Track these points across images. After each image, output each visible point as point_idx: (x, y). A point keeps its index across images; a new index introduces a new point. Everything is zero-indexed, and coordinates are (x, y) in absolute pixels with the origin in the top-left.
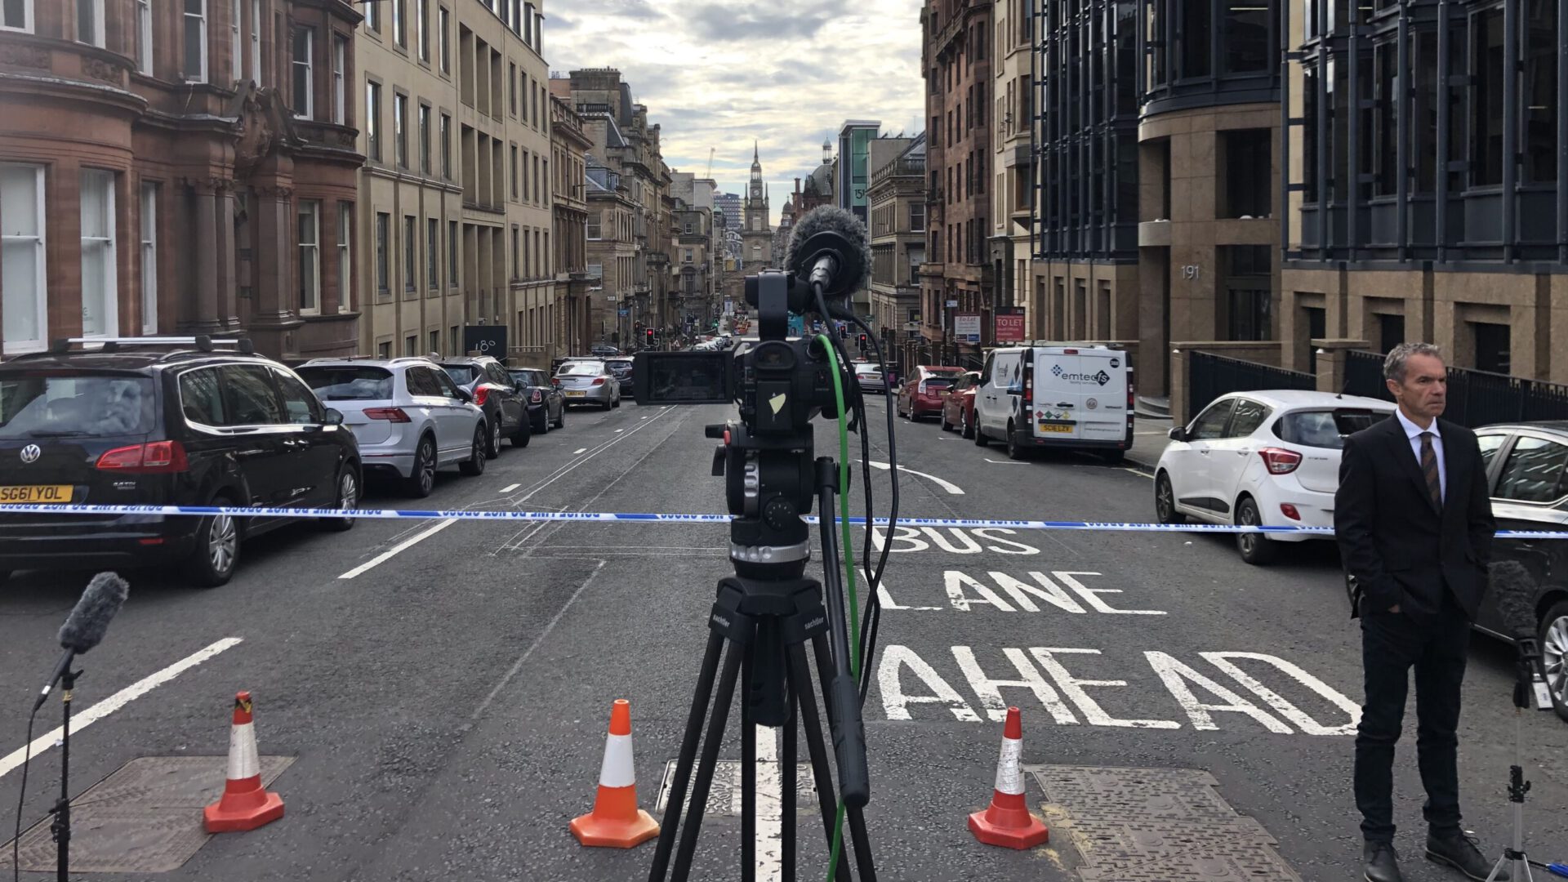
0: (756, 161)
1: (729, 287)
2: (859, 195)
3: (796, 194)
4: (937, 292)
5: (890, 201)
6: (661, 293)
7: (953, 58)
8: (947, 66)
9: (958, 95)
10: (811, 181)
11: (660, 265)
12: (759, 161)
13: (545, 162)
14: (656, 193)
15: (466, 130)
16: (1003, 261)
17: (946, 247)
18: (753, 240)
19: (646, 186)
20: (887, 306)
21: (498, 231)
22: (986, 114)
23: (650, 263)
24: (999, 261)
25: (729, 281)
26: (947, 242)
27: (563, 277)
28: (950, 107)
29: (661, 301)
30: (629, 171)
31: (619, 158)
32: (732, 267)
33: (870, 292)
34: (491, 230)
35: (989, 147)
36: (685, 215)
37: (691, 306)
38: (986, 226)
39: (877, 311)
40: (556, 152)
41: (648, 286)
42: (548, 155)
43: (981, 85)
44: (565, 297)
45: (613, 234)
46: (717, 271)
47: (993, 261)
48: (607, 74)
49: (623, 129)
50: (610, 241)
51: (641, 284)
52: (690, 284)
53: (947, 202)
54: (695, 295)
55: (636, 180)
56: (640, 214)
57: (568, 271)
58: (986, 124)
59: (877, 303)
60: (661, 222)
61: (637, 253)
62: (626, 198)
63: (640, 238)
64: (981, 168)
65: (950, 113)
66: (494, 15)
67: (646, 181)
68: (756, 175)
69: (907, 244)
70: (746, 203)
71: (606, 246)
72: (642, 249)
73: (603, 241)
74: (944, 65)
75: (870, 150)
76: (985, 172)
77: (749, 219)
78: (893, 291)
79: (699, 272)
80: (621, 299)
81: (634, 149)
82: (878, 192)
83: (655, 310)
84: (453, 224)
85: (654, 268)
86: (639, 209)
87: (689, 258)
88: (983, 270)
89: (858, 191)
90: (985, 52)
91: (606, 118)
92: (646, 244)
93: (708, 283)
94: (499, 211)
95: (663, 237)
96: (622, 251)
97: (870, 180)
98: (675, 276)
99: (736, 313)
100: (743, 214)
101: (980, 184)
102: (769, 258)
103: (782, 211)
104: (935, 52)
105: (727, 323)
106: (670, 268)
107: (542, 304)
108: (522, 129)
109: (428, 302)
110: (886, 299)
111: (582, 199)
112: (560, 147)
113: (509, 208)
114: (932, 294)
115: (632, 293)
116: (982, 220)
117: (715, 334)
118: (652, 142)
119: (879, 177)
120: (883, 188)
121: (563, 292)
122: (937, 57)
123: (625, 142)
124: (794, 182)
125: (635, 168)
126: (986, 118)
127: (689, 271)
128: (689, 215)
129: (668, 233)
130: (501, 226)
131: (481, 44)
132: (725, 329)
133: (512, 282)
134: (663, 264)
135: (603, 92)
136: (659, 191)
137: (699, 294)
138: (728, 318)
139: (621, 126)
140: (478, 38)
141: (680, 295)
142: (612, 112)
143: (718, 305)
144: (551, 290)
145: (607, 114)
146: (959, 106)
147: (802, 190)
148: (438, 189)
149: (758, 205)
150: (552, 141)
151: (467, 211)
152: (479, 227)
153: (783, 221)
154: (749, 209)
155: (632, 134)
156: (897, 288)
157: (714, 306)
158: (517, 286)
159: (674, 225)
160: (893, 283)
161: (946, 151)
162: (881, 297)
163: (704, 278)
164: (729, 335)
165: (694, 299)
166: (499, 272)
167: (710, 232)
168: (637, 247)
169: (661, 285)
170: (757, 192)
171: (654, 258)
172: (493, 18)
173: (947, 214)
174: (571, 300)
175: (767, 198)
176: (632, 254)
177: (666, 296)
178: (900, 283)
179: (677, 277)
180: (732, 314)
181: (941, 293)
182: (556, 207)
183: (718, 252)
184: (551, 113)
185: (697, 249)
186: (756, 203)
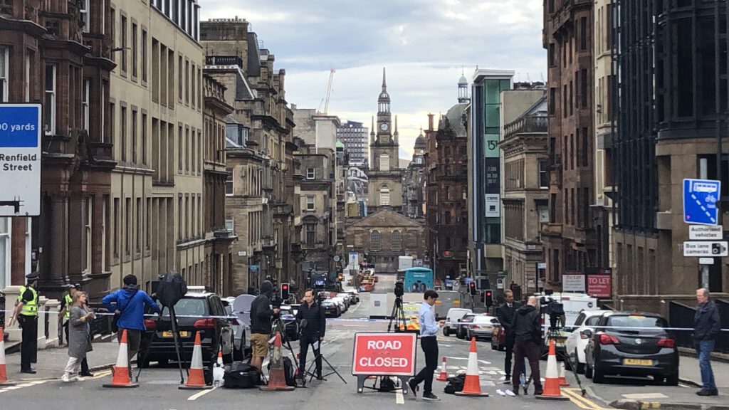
0: (384, 91)
1: (353, 236)
2: (492, 146)
3: (429, 132)
4: (556, 251)
5: (519, 157)
6: (285, 247)
7: (566, 38)
8: (563, 45)
9: (570, 72)
10: (446, 122)
11: (284, 217)
12: (387, 91)
13: (199, 134)
14: (280, 141)
15: (155, 120)
16: (602, 226)
17: (564, 209)
18: (381, 181)
19: (273, 136)
20: (518, 262)
21: (170, 200)
22: (588, 95)
23: (276, 216)
24: (599, 226)
25: (352, 229)
26: (564, 205)
27: (210, 236)
28: (565, 82)
29: (285, 254)
30: (258, 124)
31: (248, 111)
32: (356, 212)
33: (503, 247)
34: (166, 200)
35: (592, 126)
36: (306, 159)
37: (313, 259)
38: (590, 194)
39: (510, 266)
40: (207, 123)
41: (274, 240)
42: (201, 128)
43: (584, 71)
44: (211, 254)
45: (245, 189)
46: (340, 219)
47: (595, 226)
48: (234, 24)
49: (250, 79)
50: (241, 197)
51: (268, 238)
52: (311, 234)
53: (564, 167)
54: (317, 246)
55: (265, 132)
56: (267, 166)
57: (213, 231)
58: (589, 106)
59: (509, 259)
60: (284, 171)
61: (264, 206)
62: (256, 152)
63: (268, 191)
64: (585, 144)
65: (565, 86)
66: (169, 21)
67: (272, 131)
68: (384, 107)
69: (535, 200)
70: (373, 139)
71: (238, 201)
72: (269, 202)
73: (235, 197)
74: (560, 43)
75: (502, 101)
76: (589, 148)
77: (376, 157)
78: (523, 247)
79: (322, 220)
80: (250, 254)
81: (262, 101)
82: (509, 146)
83: (279, 265)
84: (148, 199)
85: (279, 221)
86: (268, 161)
87: (311, 206)
88: (586, 234)
89: (490, 142)
90: (588, 43)
91: (235, 71)
92: (274, 197)
93: (331, 232)
94: (171, 184)
95: (287, 186)
96: (252, 206)
97: (502, 131)
98: (296, 227)
99: (362, 267)
100: (369, 150)
101: (585, 157)
102: (399, 202)
103: (414, 145)
104: (552, 31)
105: (351, 278)
106: (293, 218)
107: (197, 262)
108: (185, 109)
109: (135, 262)
110: (517, 254)
111: (223, 162)
112: (209, 118)
113: (177, 180)
114: (552, 253)
115: (259, 249)
116: (587, 189)
117: (339, 290)
118: (277, 89)
119: (511, 129)
120: (513, 142)
121: (210, 249)
122: (554, 34)
123: (254, 94)
124: (428, 118)
125: (263, 122)
126: (588, 101)
127: (310, 220)
128: (312, 158)
129: (290, 180)
130: (171, 196)
131: (163, 47)
132: (349, 285)
133: (178, 243)
134: (287, 216)
135: (230, 42)
136: (283, 139)
137: (321, 246)
138: (352, 273)
139: (248, 76)
140: (162, 44)
141: (303, 247)
142: (241, 66)
143: (341, 258)
144: (202, 247)
145: (236, 67)
146: (571, 82)
147: (436, 128)
148: (140, 174)
149: (386, 143)
150: (204, 113)
151: (156, 188)
152: (160, 198)
153: (415, 156)
154: (376, 145)
155: (260, 86)
156: (527, 244)
157: (336, 259)
158: (181, 247)
159: (298, 173)
160: (522, 240)
161: (562, 121)
162: (513, 252)
163: (326, 228)
164: (355, 291)
165: (316, 251)
166: (170, 236)
167: (332, 176)
168: (264, 200)
169: (285, 239)
170: (385, 127)
171: (280, 211)
172: (169, 24)
173: (564, 179)
174: (215, 257)
175: (396, 133)
176: (260, 208)
177: (290, 249)
178: (530, 240)
179: (299, 228)
180: (357, 268)
181: (560, 251)
182: (206, 173)
183: (340, 197)
184: (204, 89)
185: (319, 196)
186: (384, 140)
